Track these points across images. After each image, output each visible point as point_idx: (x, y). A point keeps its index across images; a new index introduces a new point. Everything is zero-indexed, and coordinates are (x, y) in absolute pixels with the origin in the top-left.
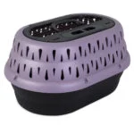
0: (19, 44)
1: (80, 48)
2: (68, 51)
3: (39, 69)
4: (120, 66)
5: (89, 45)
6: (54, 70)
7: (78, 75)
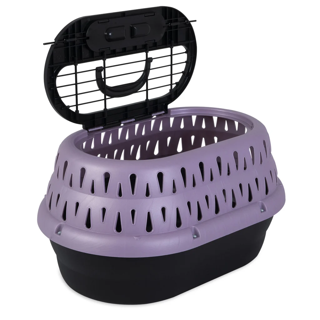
0: (66, 163)
1: (183, 171)
2: (160, 176)
3: (104, 210)
4: (263, 207)
5: (201, 165)
6: (133, 212)
7: (179, 224)
